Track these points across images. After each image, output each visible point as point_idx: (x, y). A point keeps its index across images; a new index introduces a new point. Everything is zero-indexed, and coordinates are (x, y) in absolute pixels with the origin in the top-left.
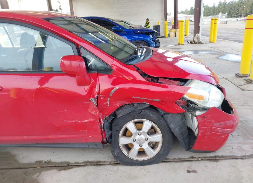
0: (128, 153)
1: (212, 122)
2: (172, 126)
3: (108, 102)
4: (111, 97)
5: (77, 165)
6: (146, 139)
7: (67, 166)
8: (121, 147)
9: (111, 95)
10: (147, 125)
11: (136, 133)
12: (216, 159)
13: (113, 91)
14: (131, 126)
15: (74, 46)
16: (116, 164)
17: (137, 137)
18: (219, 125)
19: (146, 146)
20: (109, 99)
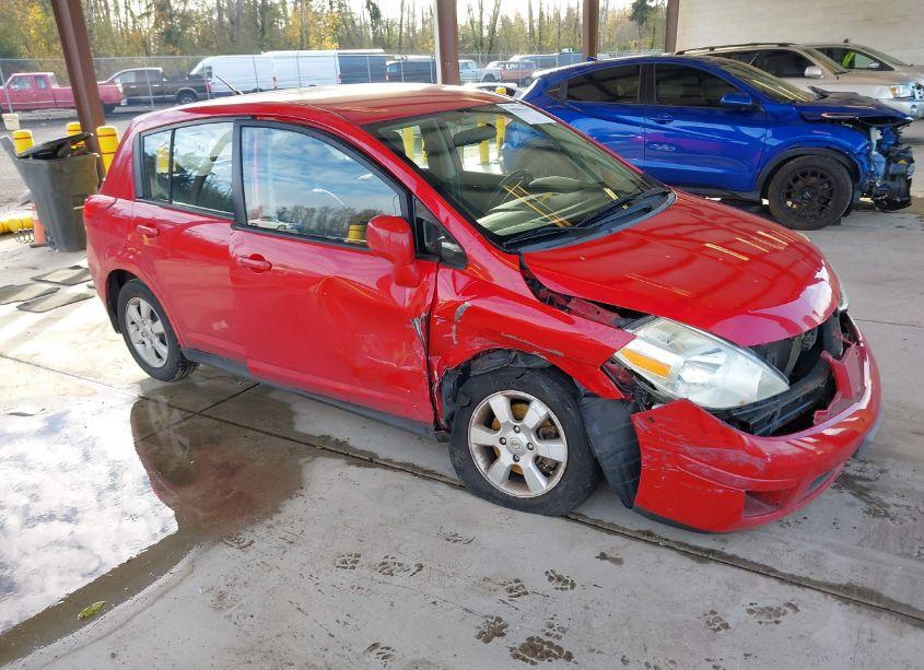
0: (489, 467)
1: (676, 440)
2: (594, 430)
3: (453, 335)
4: (457, 324)
5: (387, 465)
6: (530, 447)
7: (368, 461)
8: (473, 447)
9: (456, 318)
10: (537, 412)
11: (507, 423)
12: (704, 556)
13: (460, 310)
14: (499, 404)
16: (461, 487)
17: (511, 435)
18: (702, 454)
19: (527, 465)
20: (454, 328)
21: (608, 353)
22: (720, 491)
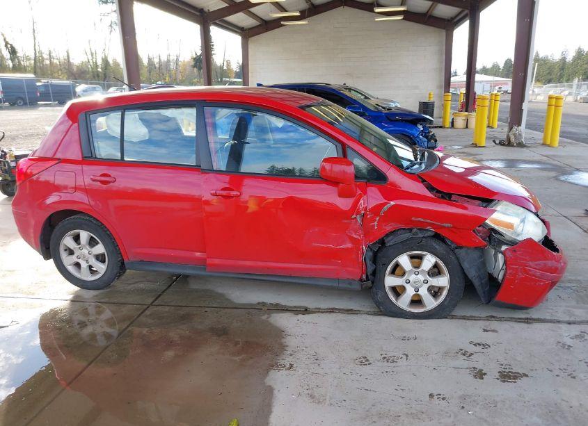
0: (397, 300)
1: (526, 260)
2: (466, 265)
3: (376, 223)
4: (381, 217)
6: (426, 282)
8: (387, 289)
9: (382, 213)
10: (429, 261)
11: (411, 271)
12: (528, 321)
13: (386, 208)
14: (404, 260)
15: (340, 146)
16: (375, 314)
17: (412, 278)
18: (536, 265)
19: (423, 292)
20: (378, 219)
21: (480, 221)
22: (542, 283)
